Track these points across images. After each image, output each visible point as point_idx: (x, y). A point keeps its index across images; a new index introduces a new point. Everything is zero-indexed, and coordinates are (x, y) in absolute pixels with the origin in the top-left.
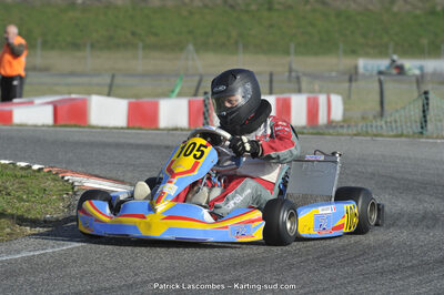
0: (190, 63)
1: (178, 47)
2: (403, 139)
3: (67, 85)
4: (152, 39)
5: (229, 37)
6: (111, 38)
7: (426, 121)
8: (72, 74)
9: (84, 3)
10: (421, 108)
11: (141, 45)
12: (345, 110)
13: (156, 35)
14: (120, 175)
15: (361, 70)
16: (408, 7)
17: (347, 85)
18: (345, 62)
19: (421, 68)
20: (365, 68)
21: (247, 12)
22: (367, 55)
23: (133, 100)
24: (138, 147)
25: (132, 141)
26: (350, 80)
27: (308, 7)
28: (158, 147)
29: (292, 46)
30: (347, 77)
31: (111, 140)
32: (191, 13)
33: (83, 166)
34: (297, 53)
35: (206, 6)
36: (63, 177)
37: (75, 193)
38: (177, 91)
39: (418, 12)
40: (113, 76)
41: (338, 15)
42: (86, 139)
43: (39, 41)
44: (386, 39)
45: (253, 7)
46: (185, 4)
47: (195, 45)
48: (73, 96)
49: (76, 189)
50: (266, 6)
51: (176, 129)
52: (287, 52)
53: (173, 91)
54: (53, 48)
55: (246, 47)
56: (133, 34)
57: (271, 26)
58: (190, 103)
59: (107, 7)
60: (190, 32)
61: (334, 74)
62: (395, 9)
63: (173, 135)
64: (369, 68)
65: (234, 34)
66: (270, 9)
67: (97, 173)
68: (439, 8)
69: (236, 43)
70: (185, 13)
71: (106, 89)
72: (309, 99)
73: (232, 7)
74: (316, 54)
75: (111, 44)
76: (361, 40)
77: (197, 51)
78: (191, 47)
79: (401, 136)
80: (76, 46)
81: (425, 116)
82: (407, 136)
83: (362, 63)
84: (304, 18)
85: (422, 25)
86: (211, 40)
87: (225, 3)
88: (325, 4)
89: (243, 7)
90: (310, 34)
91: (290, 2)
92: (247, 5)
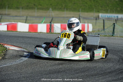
0: (50, 14)
1: (47, 9)
2: (106, 37)
3: (14, 19)
4: (40, 7)
5: (62, 6)
6: (28, 6)
7: (114, 32)
8: (16, 16)
10: (113, 28)
11: (36, 8)
12: (93, 28)
13: (41, 5)
14: (21, 46)
15: (100, 17)
17: (95, 21)
18: (96, 14)
19: (117, 17)
20: (101, 16)
22: (102, 12)
23: (31, 24)
24: (28, 37)
25: (27, 36)
26: (96, 20)
28: (34, 38)
30: (95, 19)
31: (21, 35)
33: (11, 43)
34: (82, 11)
36: (4, 46)
37: (7, 51)
38: (43, 21)
40: (27, 17)
42: (14, 35)
43: (7, 6)
44: (108, 8)
47: (52, 8)
48: (13, 22)
49: (7, 49)
51: (41, 33)
52: (79, 11)
53: (42, 22)
54: (11, 8)
55: (67, 9)
56: (34, 5)
57: (75, 3)
58: (47, 25)
60: (51, 5)
61: (92, 18)
63: (39, 34)
64: (103, 16)
65: (64, 5)
67: (14, 45)
69: (64, 8)
71: (25, 21)
72: (82, 25)
74: (87, 12)
75: (28, 7)
76: (100, 8)
77: (53, 10)
78: (51, 9)
79: (106, 36)
80: (18, 8)
81: (114, 31)
82: (107, 36)
83: (100, 15)
84: (84, 1)
85: (118, 4)
86: (57, 7)
90: (86, 6)
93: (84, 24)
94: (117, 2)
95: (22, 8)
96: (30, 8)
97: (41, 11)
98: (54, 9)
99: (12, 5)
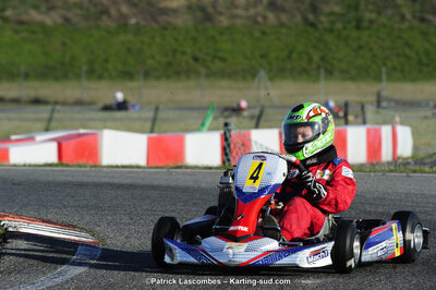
0: (263, 93)
1: (249, 74)
4: (218, 65)
5: (310, 60)
6: (169, 64)
9: (137, 24)
11: (203, 70)
13: (223, 60)
21: (331, 31)
27: (406, 25)
29: (384, 70)
32: (263, 33)
35: (282, 25)
38: (208, 123)
43: (85, 68)
46: (256, 22)
48: (82, 131)
50: (354, 23)
52: (378, 78)
53: (203, 124)
54: (100, 77)
55: (330, 73)
56: (196, 59)
57: (360, 47)
59: (165, 28)
60: (263, 56)
65: (316, 57)
66: (358, 27)
69: (319, 68)
70: (257, 34)
73: (312, 25)
74: (414, 80)
77: (271, 79)
78: (262, 73)
84: (400, 37)
86: (289, 65)
87: (306, 19)
88: (423, 20)
89: (327, 25)
90: (407, 57)
91: (383, 19)
92: (333, 23)
93: (376, 127)
95: (147, 75)
96: (178, 74)
97: (224, 83)
98: (279, 72)
99: (106, 61)
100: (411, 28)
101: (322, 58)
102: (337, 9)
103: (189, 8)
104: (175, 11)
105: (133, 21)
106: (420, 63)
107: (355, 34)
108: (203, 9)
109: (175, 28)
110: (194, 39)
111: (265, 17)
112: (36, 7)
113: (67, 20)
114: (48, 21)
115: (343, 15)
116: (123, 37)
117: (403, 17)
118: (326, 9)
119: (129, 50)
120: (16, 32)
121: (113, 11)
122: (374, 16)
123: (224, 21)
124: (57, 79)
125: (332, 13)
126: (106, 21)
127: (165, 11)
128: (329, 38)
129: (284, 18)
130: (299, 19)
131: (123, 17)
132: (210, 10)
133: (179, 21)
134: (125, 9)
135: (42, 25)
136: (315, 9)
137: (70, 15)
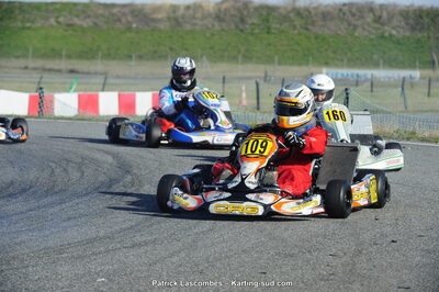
5: (239, 52)
6: (155, 52)
9: (137, 27)
16: (366, 33)
21: (252, 34)
27: (296, 32)
32: (213, 35)
35: (223, 30)
39: (372, 37)
41: (316, 38)
45: (257, 31)
46: (208, 28)
50: (266, 30)
54: (114, 59)
56: (171, 49)
57: (269, 45)
59: (153, 30)
60: (212, 48)
62: (356, 34)
65: (243, 50)
66: (268, 33)
68: (386, 34)
70: (208, 35)
73: (242, 31)
74: (300, 65)
75: (155, 56)
76: (332, 55)
84: (293, 39)
85: (374, 45)
86: (226, 54)
87: (237, 27)
88: (307, 29)
89: (249, 31)
90: (297, 51)
91: (283, 27)
92: (253, 29)
94: (372, 40)
99: (118, 49)
100: (300, 34)
101: (247, 50)
102: (255, 21)
103: (169, 18)
104: (160, 20)
105: (134, 25)
106: (305, 55)
107: (266, 36)
108: (176, 19)
109: (160, 30)
110: (170, 37)
111: (213, 26)
112: (77, 16)
113: (95, 24)
114: (85, 25)
115: (259, 25)
116: (129, 35)
117: (295, 27)
118: (250, 22)
119: (132, 43)
120: (66, 31)
121: (123, 20)
122: (278, 26)
123: (188, 27)
124: (88, 59)
125: (253, 24)
126: (118, 25)
127: (154, 20)
128: (251, 38)
129: (224, 25)
130: (233, 27)
131: (129, 22)
132: (181, 20)
133: (162, 26)
134: (130, 18)
135: (81, 27)
136: (243, 20)
137: (97, 21)
